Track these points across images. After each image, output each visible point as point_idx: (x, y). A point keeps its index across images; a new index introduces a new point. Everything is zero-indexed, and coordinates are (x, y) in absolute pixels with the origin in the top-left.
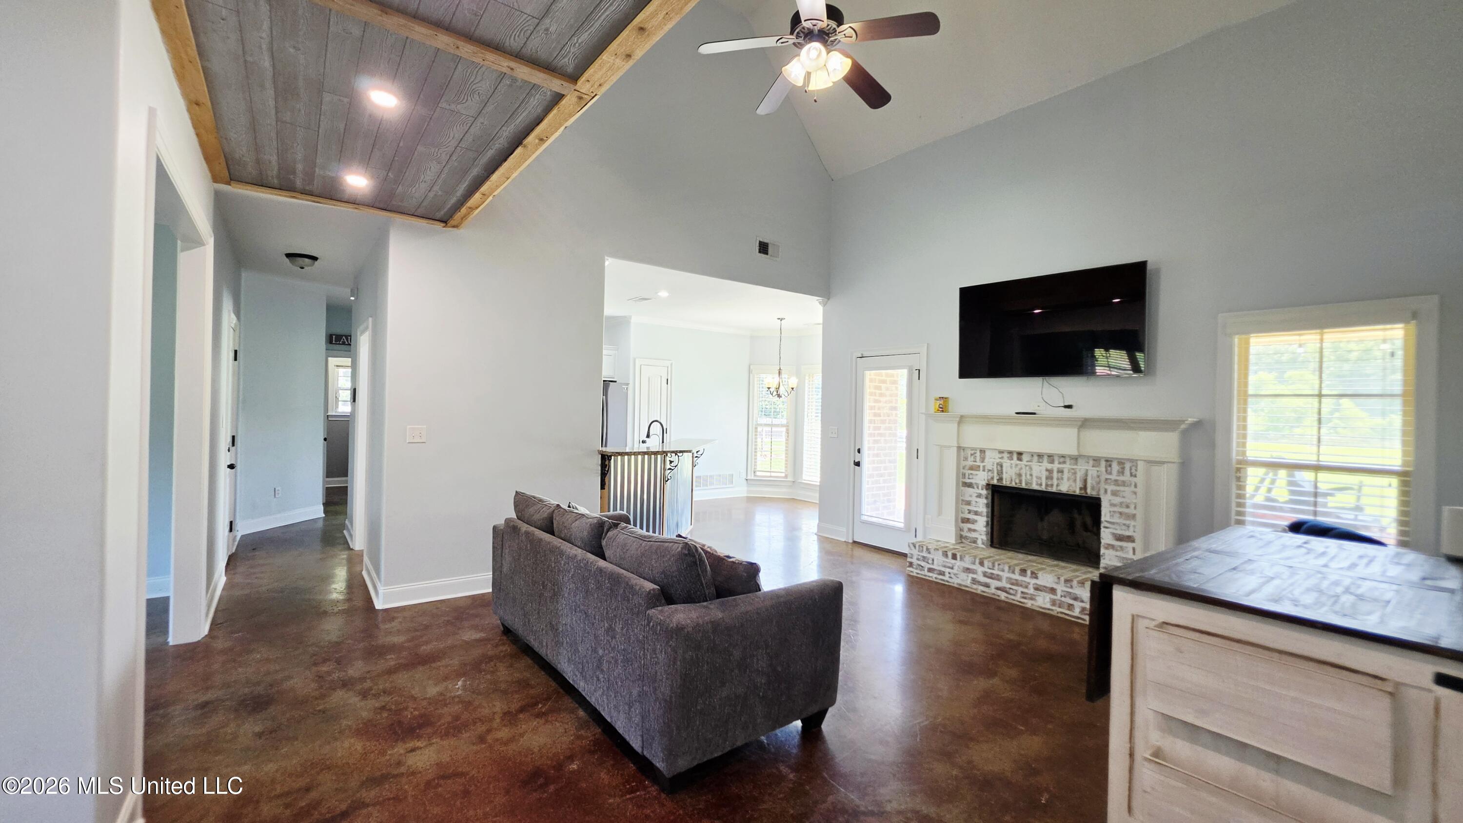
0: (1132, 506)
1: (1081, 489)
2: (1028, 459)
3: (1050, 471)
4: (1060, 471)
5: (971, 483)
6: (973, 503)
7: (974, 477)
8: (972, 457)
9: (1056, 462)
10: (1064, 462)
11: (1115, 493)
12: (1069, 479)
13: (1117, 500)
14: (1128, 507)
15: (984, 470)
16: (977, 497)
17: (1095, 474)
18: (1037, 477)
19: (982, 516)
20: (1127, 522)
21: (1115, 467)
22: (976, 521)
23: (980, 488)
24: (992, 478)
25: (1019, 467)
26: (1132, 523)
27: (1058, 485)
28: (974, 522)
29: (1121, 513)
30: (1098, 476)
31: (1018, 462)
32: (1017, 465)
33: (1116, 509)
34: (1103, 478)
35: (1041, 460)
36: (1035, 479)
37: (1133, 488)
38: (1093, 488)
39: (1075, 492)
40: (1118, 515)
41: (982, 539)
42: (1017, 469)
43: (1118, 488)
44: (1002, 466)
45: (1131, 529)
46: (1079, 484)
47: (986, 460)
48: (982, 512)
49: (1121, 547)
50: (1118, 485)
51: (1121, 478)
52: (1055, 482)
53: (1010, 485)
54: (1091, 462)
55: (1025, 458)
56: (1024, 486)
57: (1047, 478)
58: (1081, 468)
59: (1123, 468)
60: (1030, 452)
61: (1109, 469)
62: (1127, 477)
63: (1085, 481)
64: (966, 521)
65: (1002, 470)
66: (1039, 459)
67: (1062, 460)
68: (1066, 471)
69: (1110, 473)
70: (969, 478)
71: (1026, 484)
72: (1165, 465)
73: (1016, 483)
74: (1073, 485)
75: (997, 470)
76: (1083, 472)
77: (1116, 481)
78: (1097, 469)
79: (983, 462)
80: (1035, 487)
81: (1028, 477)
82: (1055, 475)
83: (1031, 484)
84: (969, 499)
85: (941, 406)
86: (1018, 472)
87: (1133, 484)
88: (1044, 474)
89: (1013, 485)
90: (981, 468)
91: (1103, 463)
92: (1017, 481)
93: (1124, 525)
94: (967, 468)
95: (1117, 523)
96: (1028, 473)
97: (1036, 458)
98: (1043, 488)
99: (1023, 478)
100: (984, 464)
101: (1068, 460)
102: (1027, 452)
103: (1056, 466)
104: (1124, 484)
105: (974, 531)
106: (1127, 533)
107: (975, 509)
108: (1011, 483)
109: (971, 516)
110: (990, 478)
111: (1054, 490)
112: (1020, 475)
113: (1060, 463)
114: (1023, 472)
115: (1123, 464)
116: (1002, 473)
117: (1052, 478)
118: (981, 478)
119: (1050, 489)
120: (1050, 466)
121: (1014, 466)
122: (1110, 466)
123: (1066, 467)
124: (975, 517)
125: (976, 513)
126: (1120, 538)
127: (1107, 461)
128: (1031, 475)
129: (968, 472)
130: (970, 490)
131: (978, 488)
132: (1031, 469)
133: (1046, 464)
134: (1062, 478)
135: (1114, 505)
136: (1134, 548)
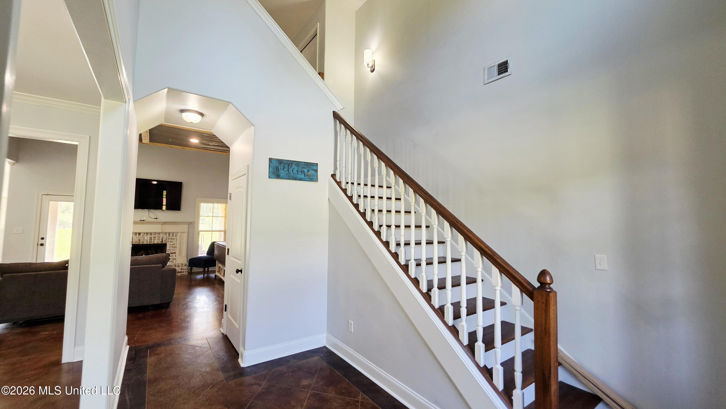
0: (176, 244)
1: (161, 242)
2: (143, 234)
3: (151, 238)
4: (155, 237)
9: (153, 235)
10: (156, 235)
11: (171, 242)
12: (157, 239)
13: (171, 243)
14: (174, 245)
17: (166, 237)
18: (146, 240)
20: (174, 249)
21: (171, 235)
26: (175, 249)
27: (153, 242)
29: (172, 247)
30: (166, 238)
31: (139, 236)
32: (138, 237)
34: (168, 238)
35: (147, 235)
36: (145, 241)
37: (176, 240)
38: (165, 241)
39: (159, 243)
40: (171, 247)
43: (171, 240)
45: (175, 250)
46: (161, 240)
49: (172, 256)
50: (172, 239)
52: (153, 241)
53: (136, 244)
54: (164, 234)
55: (141, 234)
56: (141, 243)
57: (150, 240)
58: (161, 236)
59: (173, 235)
60: (143, 233)
61: (169, 235)
62: (174, 237)
63: (162, 239)
66: (147, 234)
67: (155, 234)
68: (156, 237)
69: (170, 236)
71: (142, 243)
72: (185, 233)
73: (138, 243)
74: (159, 241)
76: (162, 237)
77: (171, 238)
78: (166, 236)
80: (145, 243)
81: (143, 240)
82: (153, 239)
83: (144, 242)
86: (139, 239)
87: (176, 239)
88: (149, 239)
89: (137, 243)
91: (168, 234)
92: (138, 242)
93: (173, 250)
95: (171, 250)
96: (143, 239)
97: (145, 234)
98: (148, 243)
99: (141, 241)
101: (157, 234)
102: (142, 233)
103: (153, 236)
104: (173, 239)
106: (174, 252)
108: (136, 243)
111: (152, 243)
112: (140, 240)
113: (154, 235)
114: (141, 239)
115: (173, 233)
117: (152, 240)
119: (151, 243)
120: (151, 236)
121: (137, 237)
122: (170, 234)
123: (156, 236)
126: (172, 253)
127: (169, 233)
128: (144, 240)
132: (144, 237)
133: (149, 236)
134: (155, 240)
135: (171, 245)
136: (176, 255)
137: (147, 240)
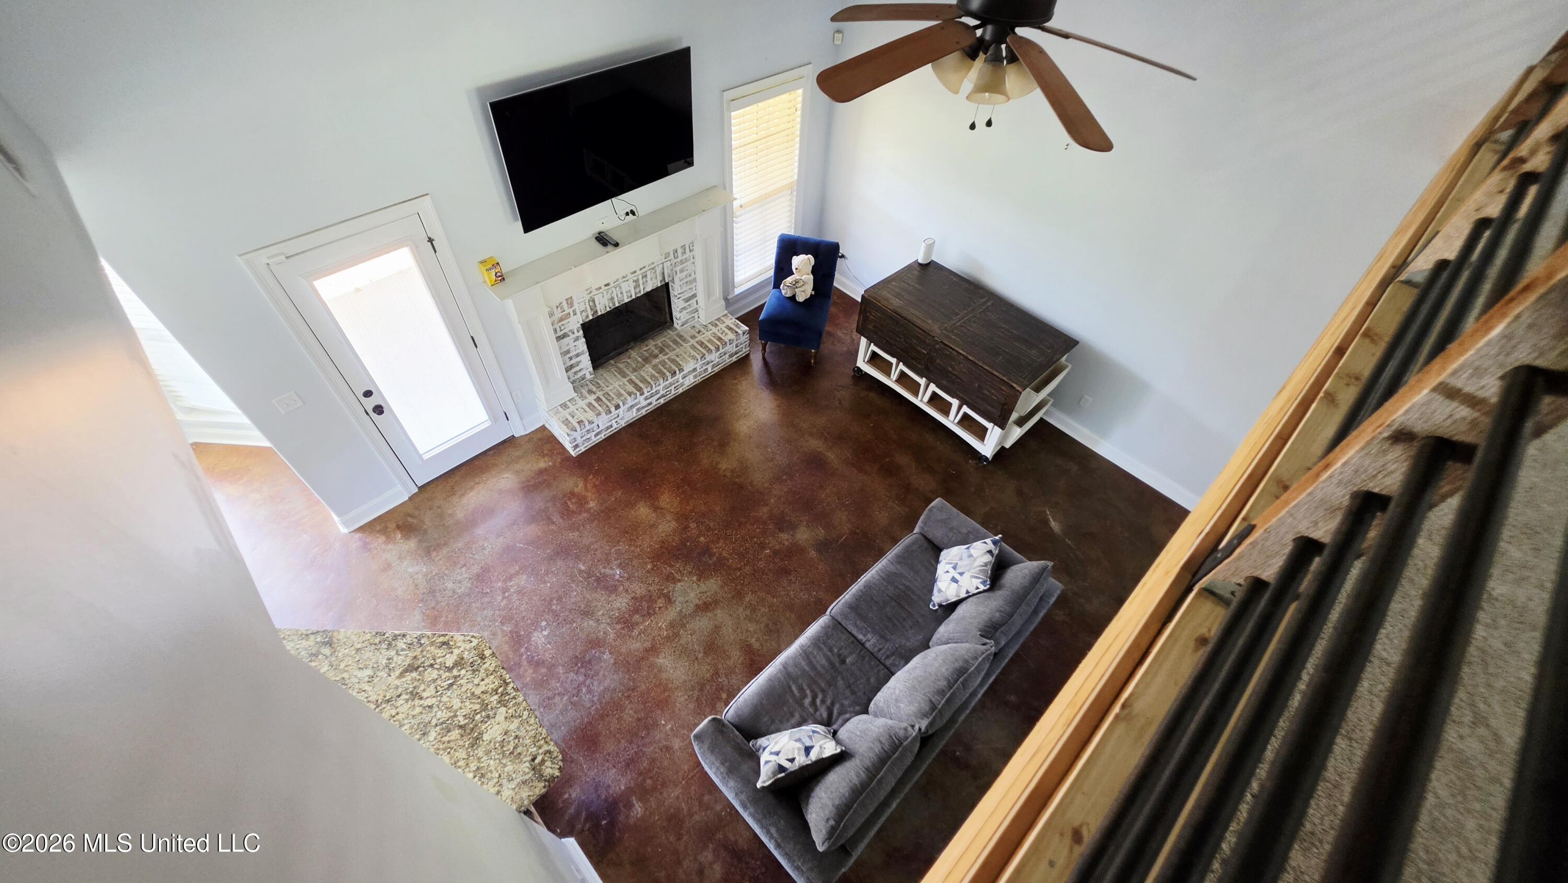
0: (693, 273)
1: (661, 282)
2: (616, 284)
3: (636, 281)
4: (645, 276)
5: (565, 333)
6: (573, 349)
7: (566, 326)
8: (559, 308)
10: (644, 269)
11: (682, 271)
12: (651, 279)
13: (683, 274)
14: (690, 275)
15: (575, 314)
16: (574, 341)
18: (627, 292)
19: (584, 354)
20: (691, 286)
21: (680, 251)
22: (580, 361)
23: (576, 332)
24: (587, 316)
25: (610, 291)
26: (695, 284)
27: (644, 289)
28: (578, 364)
29: (687, 283)
30: (670, 266)
31: (607, 288)
32: (607, 291)
33: (684, 281)
34: (673, 265)
35: (626, 279)
36: (625, 294)
37: (692, 260)
38: (669, 276)
39: (657, 286)
40: (685, 285)
41: (590, 372)
42: (609, 294)
43: (683, 266)
44: (594, 301)
45: (694, 289)
46: (660, 278)
47: (575, 304)
48: (583, 351)
50: (683, 263)
51: (685, 256)
52: (642, 287)
53: (603, 313)
54: (664, 257)
55: (613, 285)
56: (617, 305)
57: (635, 288)
58: (658, 264)
59: (685, 249)
60: (616, 278)
61: (676, 254)
62: (688, 254)
63: (663, 274)
64: (572, 367)
65: (595, 304)
66: (624, 279)
68: (648, 274)
69: (677, 257)
70: (561, 330)
71: (619, 303)
73: (610, 308)
75: (590, 306)
76: (662, 268)
77: (681, 261)
78: (669, 259)
79: (571, 307)
80: (626, 300)
81: (620, 296)
82: (641, 282)
83: (623, 300)
84: (568, 348)
85: (499, 274)
86: (610, 298)
87: (692, 257)
88: (633, 286)
89: (608, 310)
90: (572, 314)
91: (671, 252)
92: (611, 305)
93: (690, 289)
94: (556, 322)
95: (686, 291)
96: (619, 293)
97: (622, 280)
98: (633, 297)
99: (616, 299)
100: (573, 309)
101: (648, 266)
103: (639, 274)
104: (686, 260)
105: (580, 370)
106: (692, 293)
107: (576, 353)
108: (605, 310)
109: (573, 362)
110: (584, 318)
111: (642, 293)
112: (612, 299)
113: (642, 271)
114: (614, 295)
115: (684, 246)
116: (596, 306)
117: (639, 286)
118: (575, 324)
120: (635, 277)
121: (605, 293)
122: (676, 251)
123: (648, 270)
124: (578, 359)
125: (578, 355)
126: (687, 300)
128: (622, 293)
129: (557, 327)
130: (566, 340)
131: (574, 333)
132: (621, 288)
133: (631, 280)
134: (647, 281)
135: (683, 279)
136: (697, 301)
137: (630, 291)
